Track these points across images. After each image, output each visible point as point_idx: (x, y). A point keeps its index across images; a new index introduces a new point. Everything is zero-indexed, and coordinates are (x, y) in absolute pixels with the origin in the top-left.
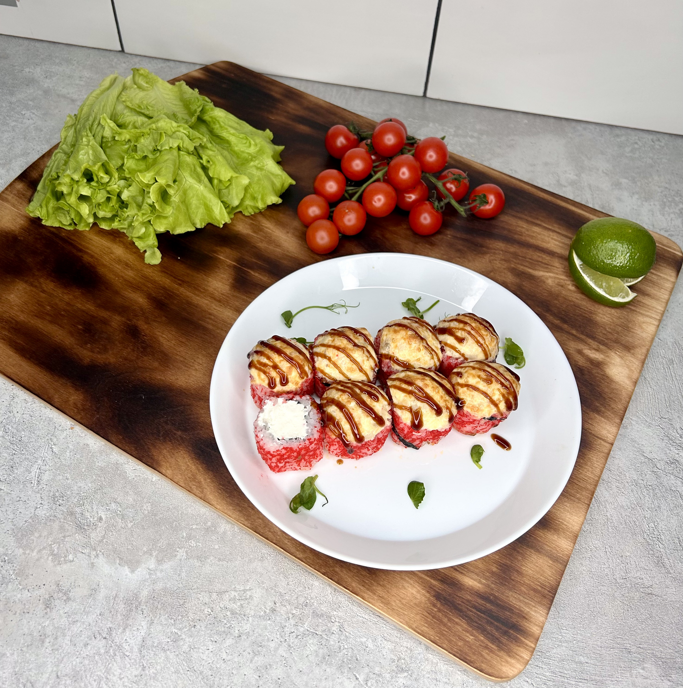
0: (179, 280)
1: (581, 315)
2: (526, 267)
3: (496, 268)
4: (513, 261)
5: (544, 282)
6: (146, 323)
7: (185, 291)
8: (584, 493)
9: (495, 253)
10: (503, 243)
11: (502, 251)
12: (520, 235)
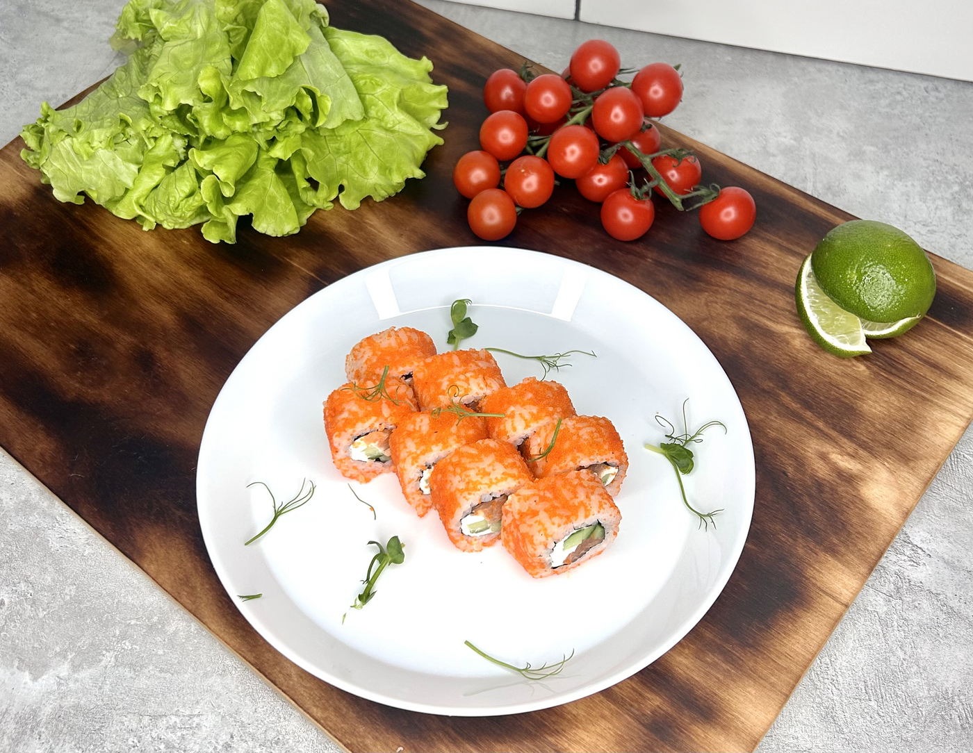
0: (226, 291)
1: (837, 399)
2: (765, 317)
3: (714, 315)
4: (744, 307)
5: (788, 343)
6: (167, 350)
7: (231, 308)
8: (783, 677)
9: (716, 292)
10: (733, 277)
11: (730, 289)
12: (764, 267)
